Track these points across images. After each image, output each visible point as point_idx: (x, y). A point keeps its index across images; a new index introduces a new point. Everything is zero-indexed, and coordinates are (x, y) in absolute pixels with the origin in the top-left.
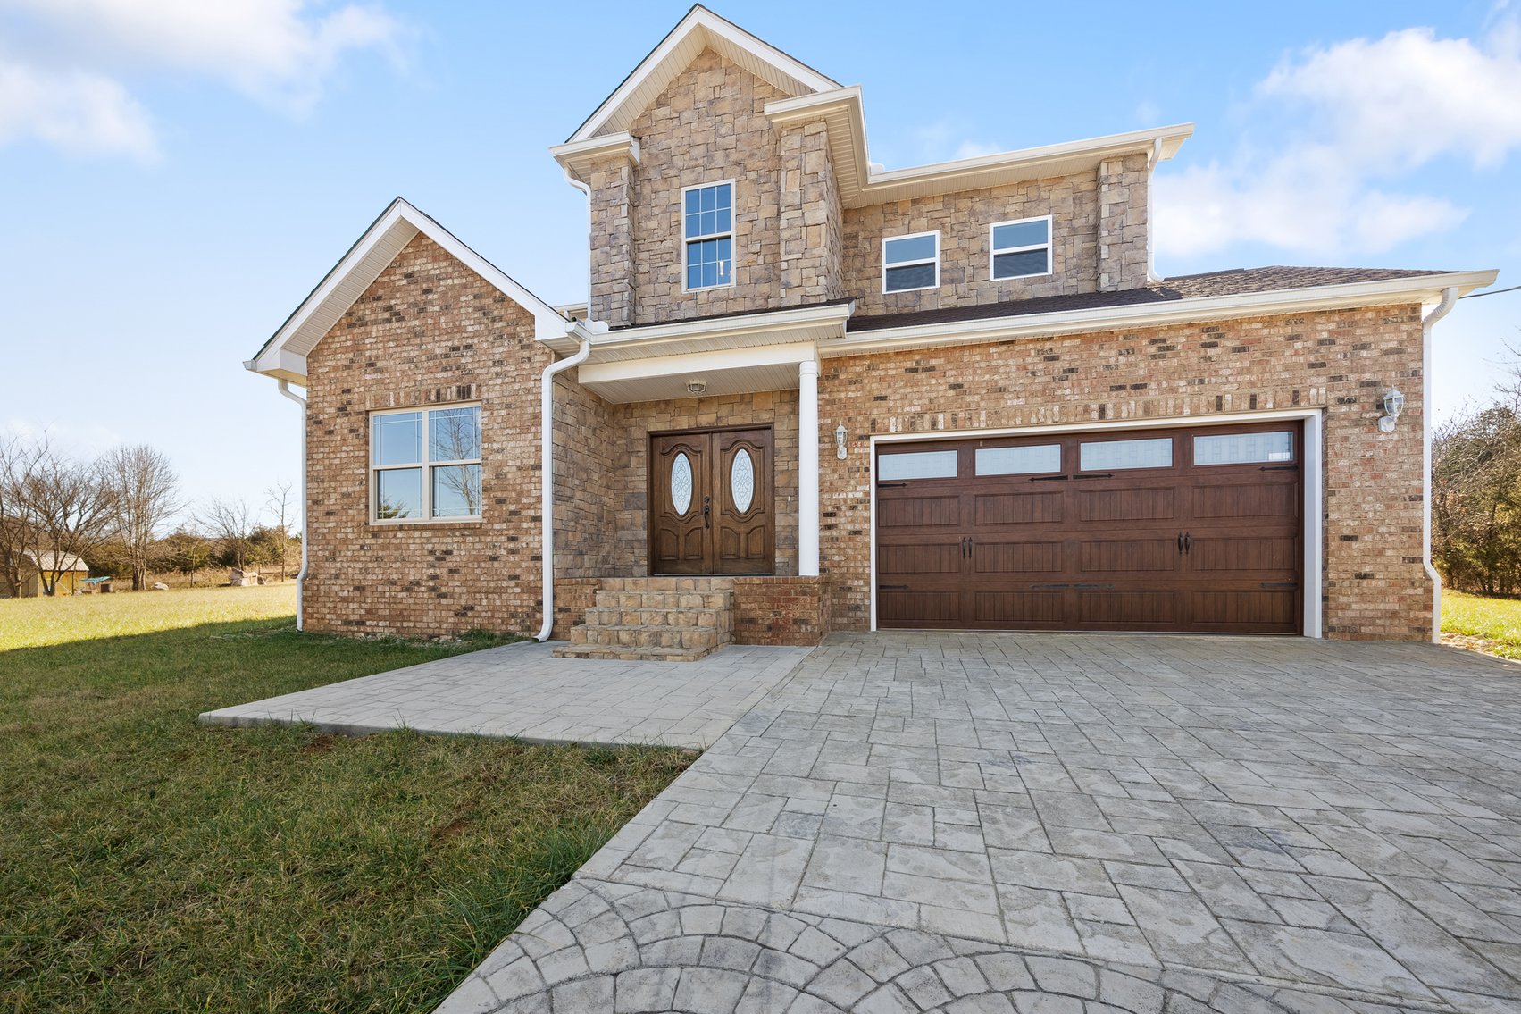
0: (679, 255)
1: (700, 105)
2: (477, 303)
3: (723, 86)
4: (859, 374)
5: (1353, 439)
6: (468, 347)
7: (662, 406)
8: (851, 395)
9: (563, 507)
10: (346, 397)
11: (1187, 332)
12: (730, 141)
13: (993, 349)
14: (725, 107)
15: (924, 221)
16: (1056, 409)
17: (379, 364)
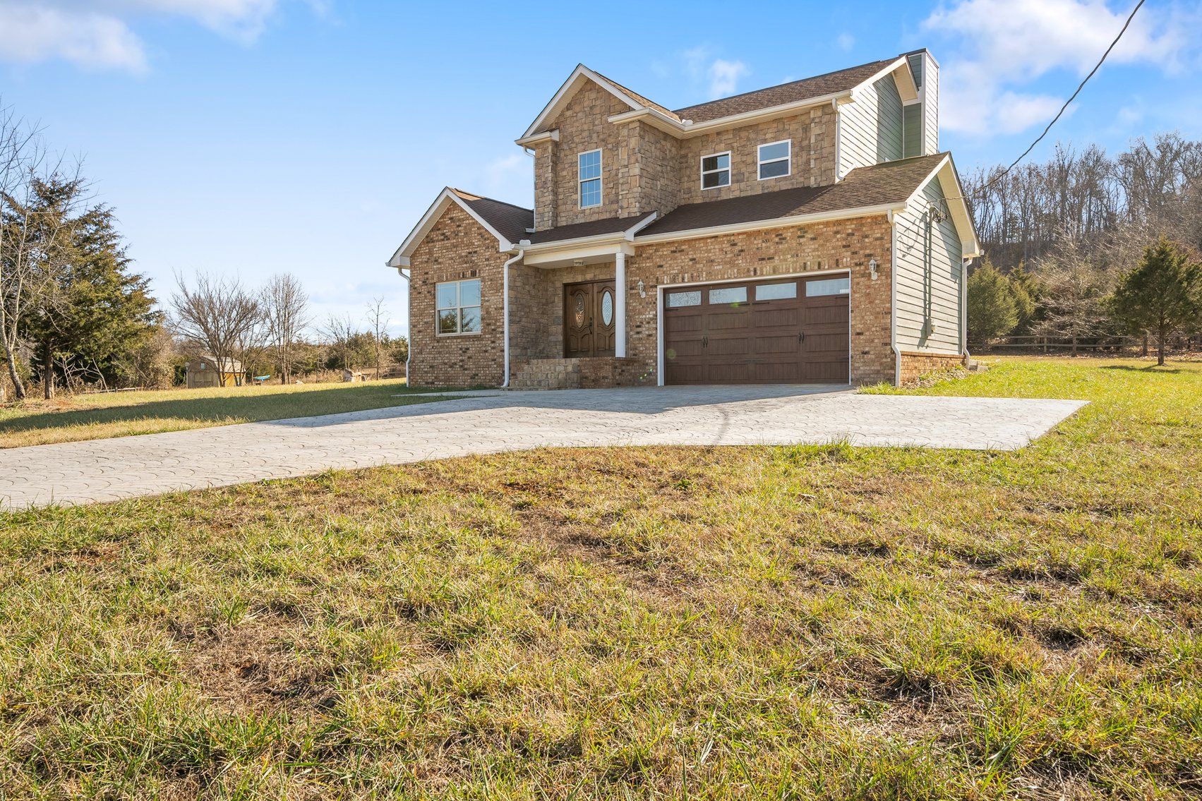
0: (577, 189)
1: (586, 109)
2: (479, 232)
3: (596, 99)
4: (651, 254)
5: (861, 284)
6: (475, 252)
7: (569, 270)
8: (648, 265)
9: (515, 326)
10: (426, 276)
11: (791, 230)
12: (599, 128)
13: (709, 240)
14: (597, 110)
15: (722, 145)
16: (736, 271)
17: (440, 260)
